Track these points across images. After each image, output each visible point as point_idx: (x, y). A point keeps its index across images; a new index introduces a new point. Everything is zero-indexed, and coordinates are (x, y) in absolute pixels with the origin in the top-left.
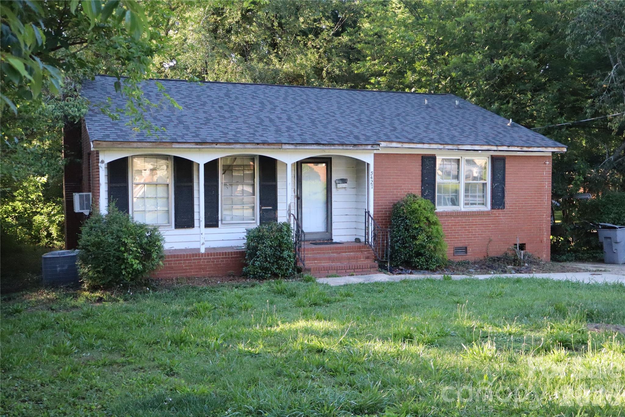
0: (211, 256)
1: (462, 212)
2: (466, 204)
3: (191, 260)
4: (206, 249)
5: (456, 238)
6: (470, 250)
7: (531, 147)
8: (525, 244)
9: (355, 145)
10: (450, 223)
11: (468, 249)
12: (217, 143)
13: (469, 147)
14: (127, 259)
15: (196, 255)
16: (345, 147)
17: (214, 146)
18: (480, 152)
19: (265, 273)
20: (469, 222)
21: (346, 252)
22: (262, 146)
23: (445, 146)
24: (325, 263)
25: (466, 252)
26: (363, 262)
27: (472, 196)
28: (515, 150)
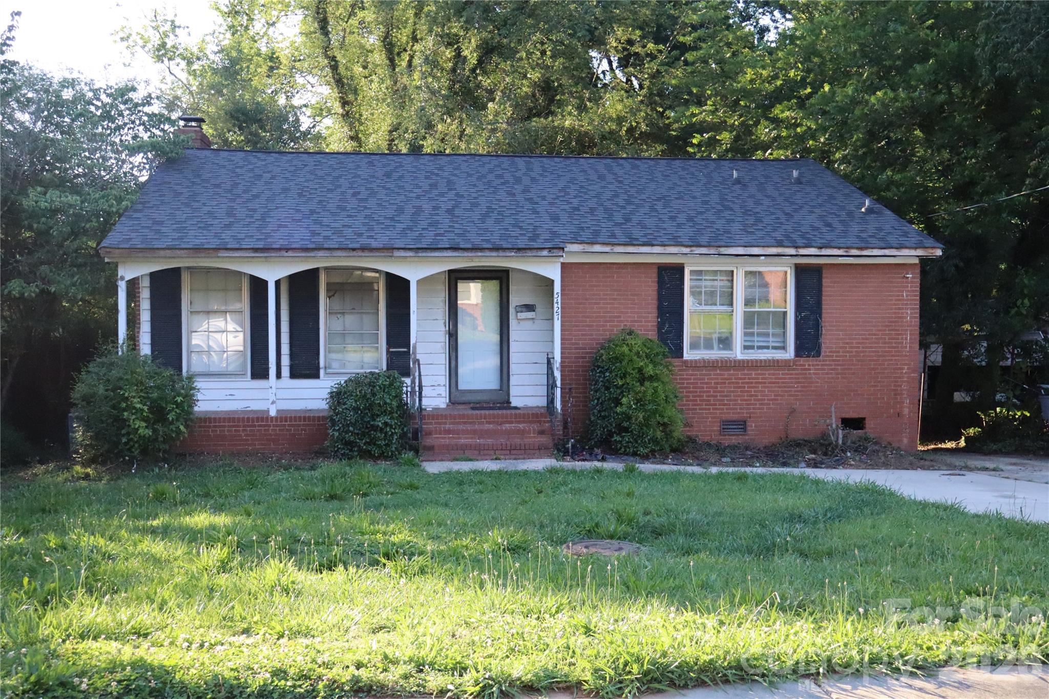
0: (286, 421)
1: (739, 361)
2: (746, 347)
3: (255, 426)
4: (278, 411)
5: (725, 405)
6: (752, 426)
7: (867, 248)
8: (864, 419)
9: (519, 249)
10: (712, 379)
11: (748, 424)
12: (287, 250)
13: (740, 251)
14: (128, 420)
15: (262, 419)
16: (501, 253)
17: (284, 253)
18: (763, 258)
19: (351, 450)
20: (749, 379)
21: (511, 422)
22: (360, 253)
23: (693, 249)
24: (466, 438)
25: (745, 429)
26: (534, 439)
27: (759, 335)
28: (833, 255)
